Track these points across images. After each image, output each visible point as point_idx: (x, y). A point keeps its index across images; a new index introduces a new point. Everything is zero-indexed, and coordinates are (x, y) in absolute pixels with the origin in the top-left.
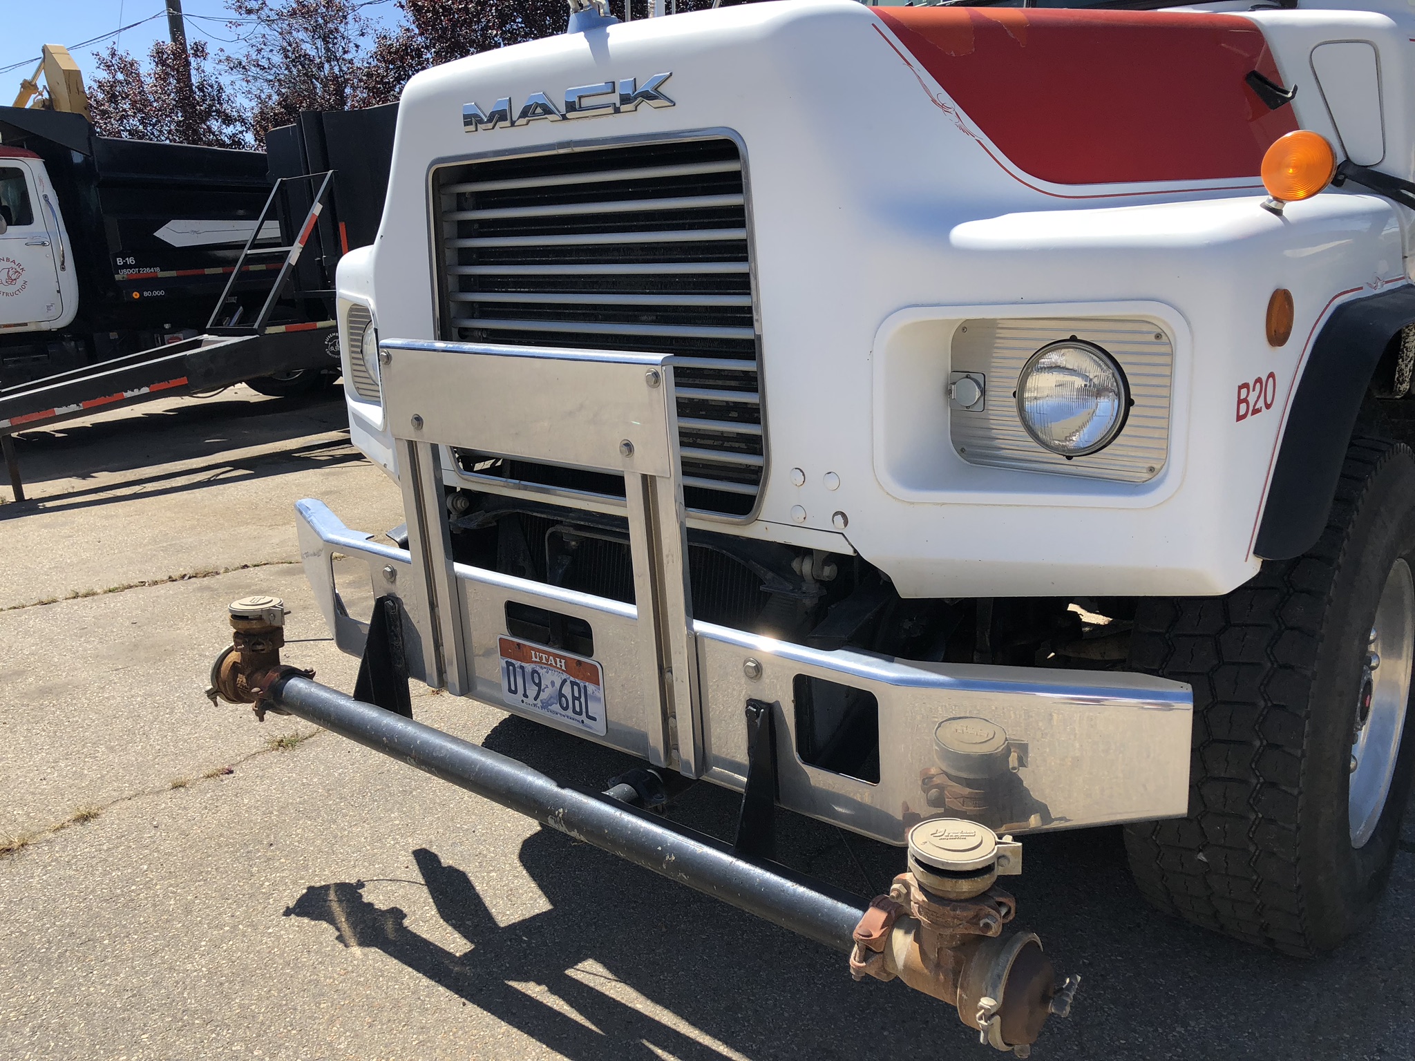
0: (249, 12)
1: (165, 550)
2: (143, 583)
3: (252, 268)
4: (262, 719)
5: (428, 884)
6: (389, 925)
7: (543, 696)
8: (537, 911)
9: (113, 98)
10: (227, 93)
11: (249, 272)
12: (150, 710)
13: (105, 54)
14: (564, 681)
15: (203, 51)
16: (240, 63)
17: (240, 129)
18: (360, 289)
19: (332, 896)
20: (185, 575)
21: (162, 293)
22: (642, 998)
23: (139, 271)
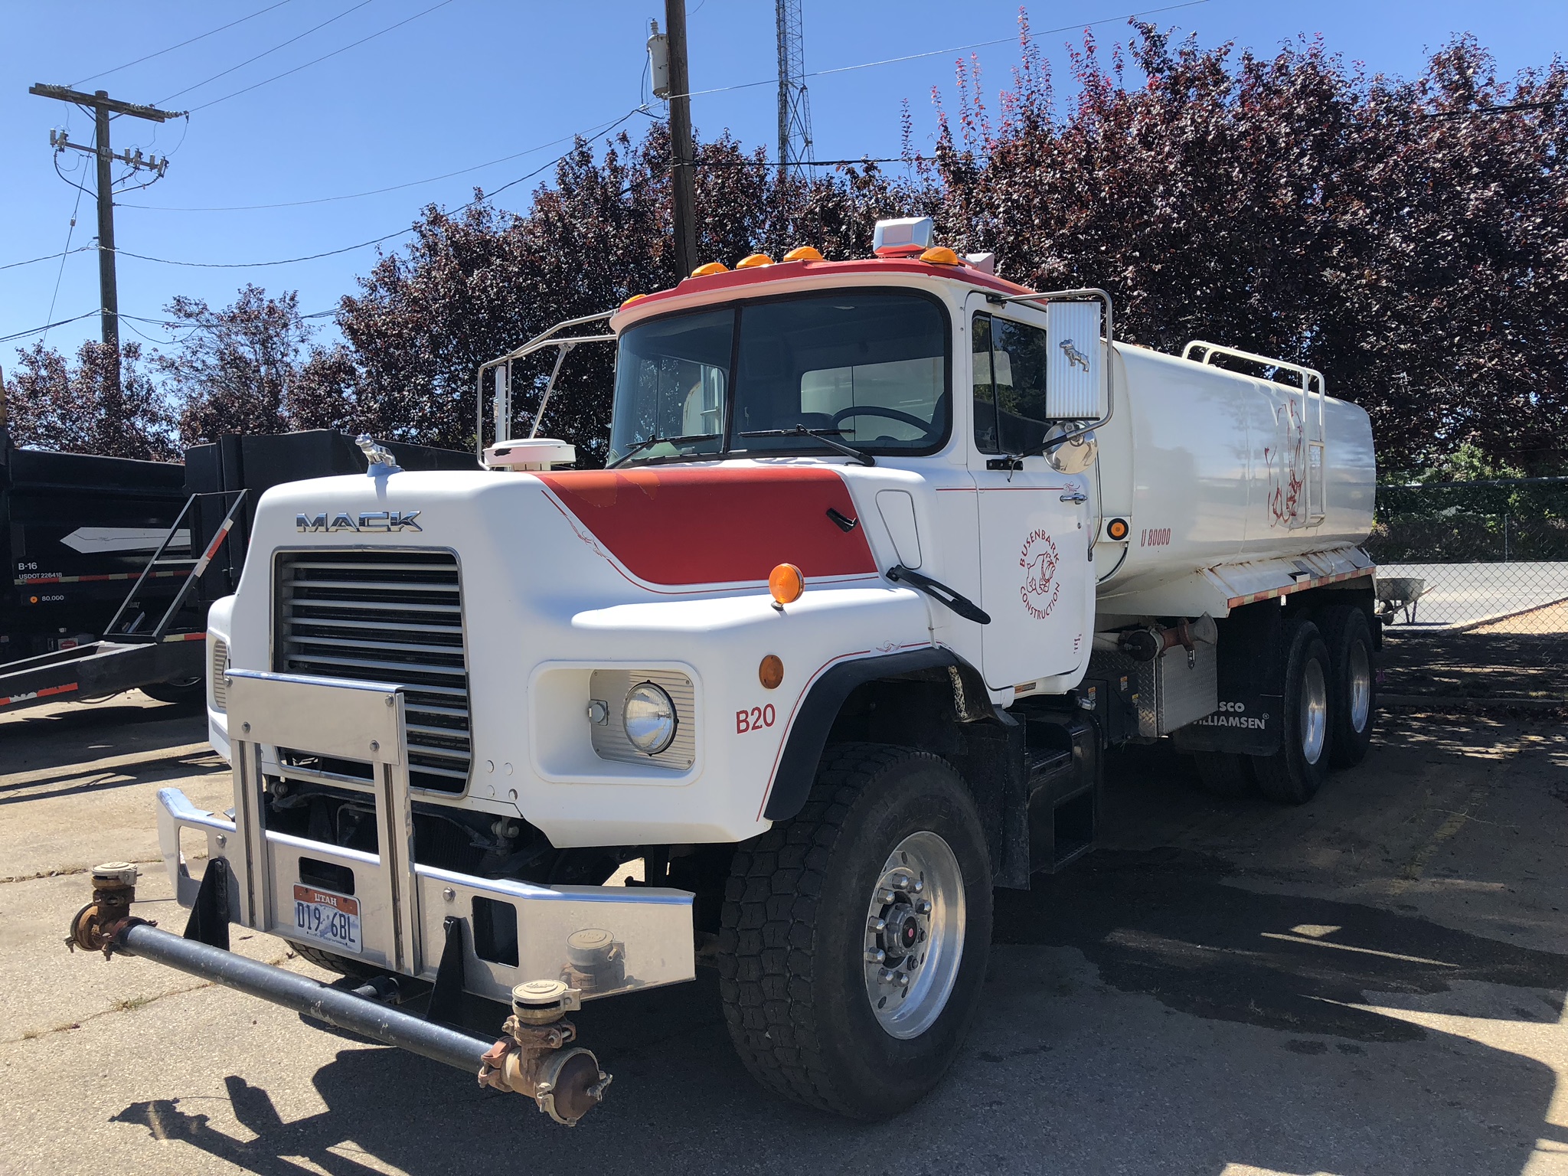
0: (189, 315)
1: (35, 850)
2: (10, 879)
3: (159, 574)
4: (108, 959)
5: (232, 1098)
6: (194, 1126)
7: (321, 927)
8: (316, 1113)
9: (33, 394)
10: (157, 392)
11: (155, 578)
12: (9, 982)
13: (30, 350)
14: (336, 914)
15: (136, 352)
16: (173, 364)
17: (166, 428)
18: (222, 630)
19: (151, 1108)
20: (53, 872)
21: (61, 598)
22: (380, 1162)
23: (40, 576)
